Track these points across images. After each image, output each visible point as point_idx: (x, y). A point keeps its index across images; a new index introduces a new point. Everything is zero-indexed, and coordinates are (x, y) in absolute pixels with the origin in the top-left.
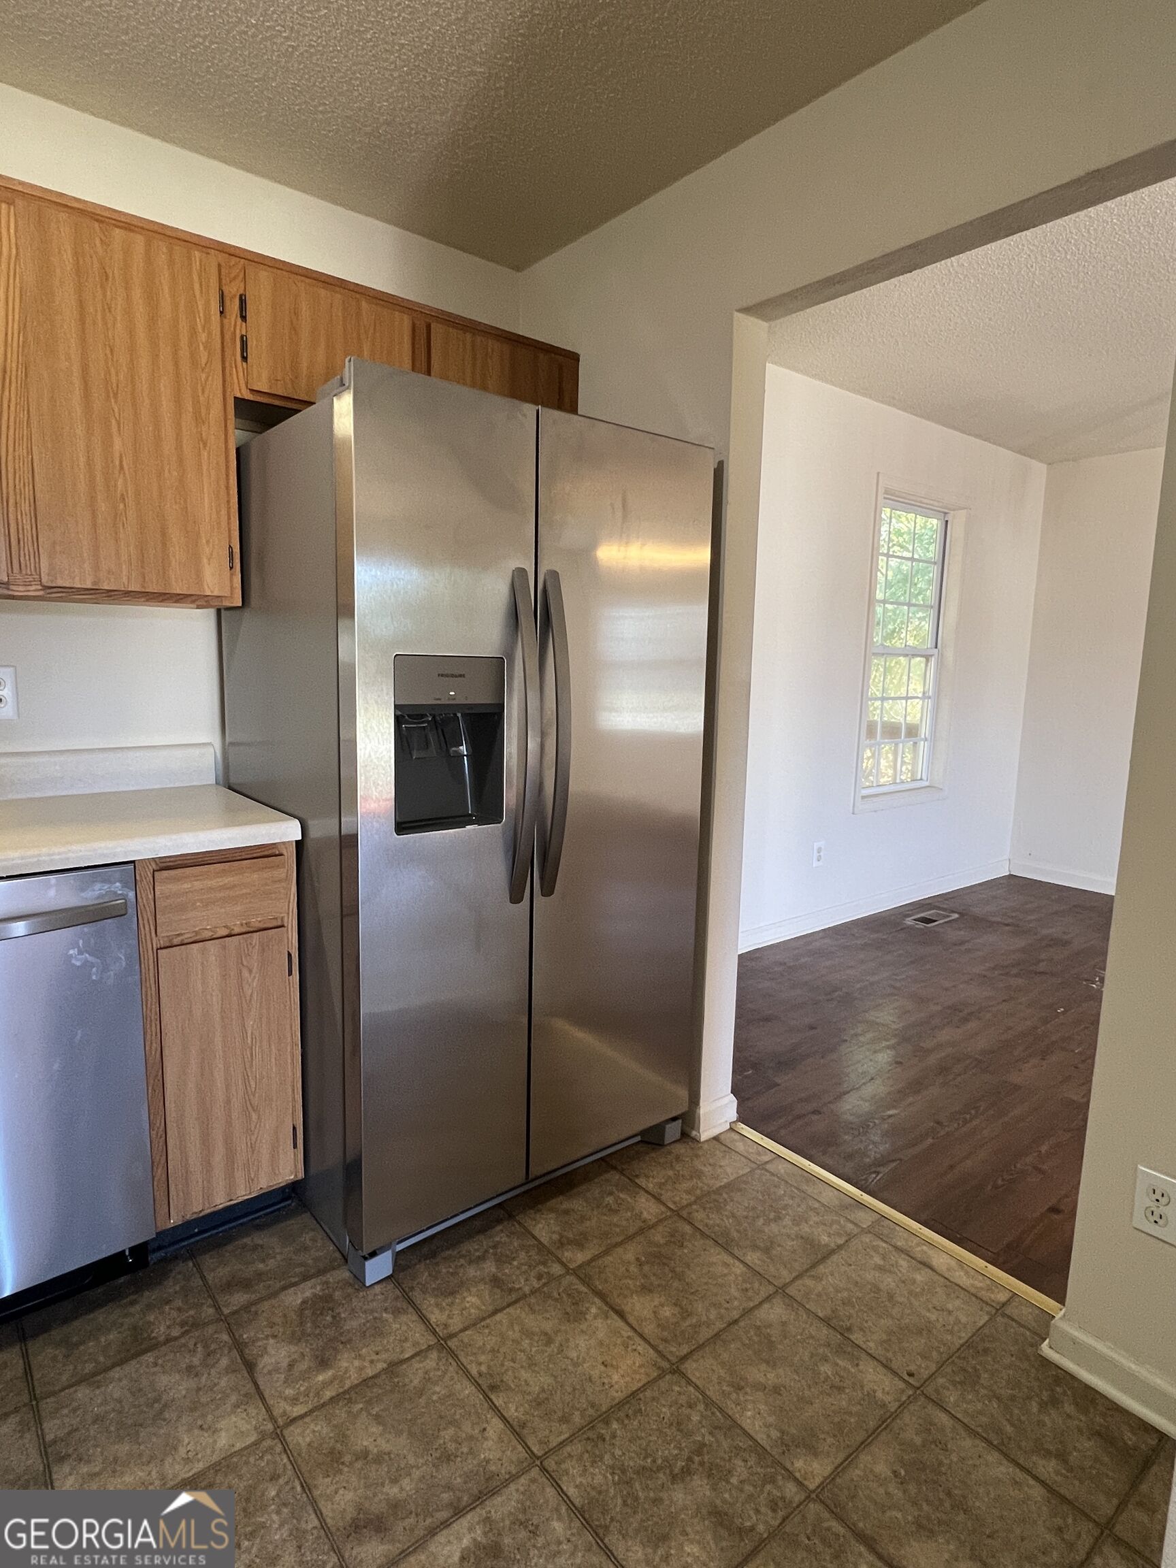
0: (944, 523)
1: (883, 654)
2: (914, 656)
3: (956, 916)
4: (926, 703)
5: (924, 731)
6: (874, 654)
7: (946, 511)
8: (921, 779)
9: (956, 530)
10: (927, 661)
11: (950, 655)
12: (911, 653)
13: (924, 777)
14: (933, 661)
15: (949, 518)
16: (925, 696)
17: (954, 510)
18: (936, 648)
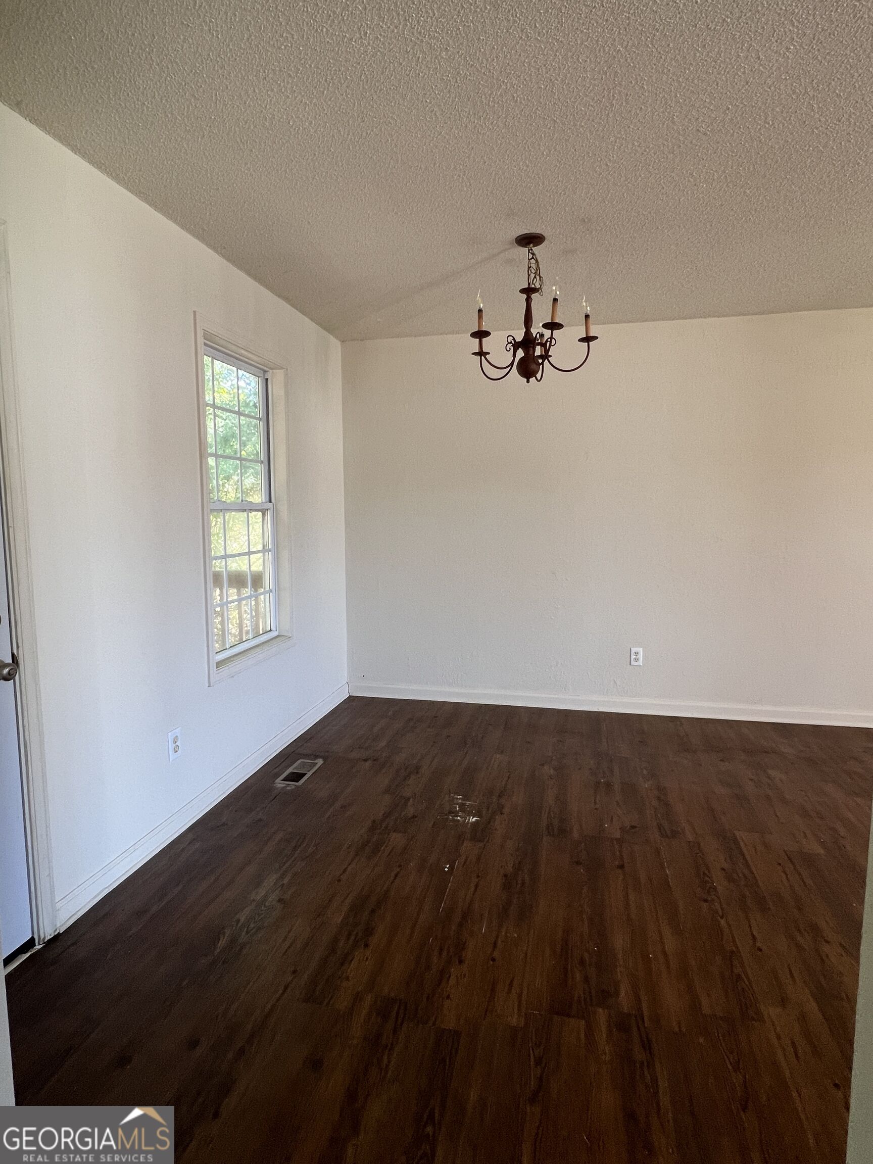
0: (265, 381)
1: (221, 510)
2: (251, 510)
3: (320, 762)
4: (267, 557)
5: (268, 581)
6: (211, 510)
7: (266, 369)
8: (271, 630)
9: (277, 390)
10: (264, 515)
11: (283, 509)
12: (246, 508)
13: (273, 628)
14: (269, 514)
15: (268, 376)
16: (264, 550)
17: (272, 369)
18: (270, 501)
